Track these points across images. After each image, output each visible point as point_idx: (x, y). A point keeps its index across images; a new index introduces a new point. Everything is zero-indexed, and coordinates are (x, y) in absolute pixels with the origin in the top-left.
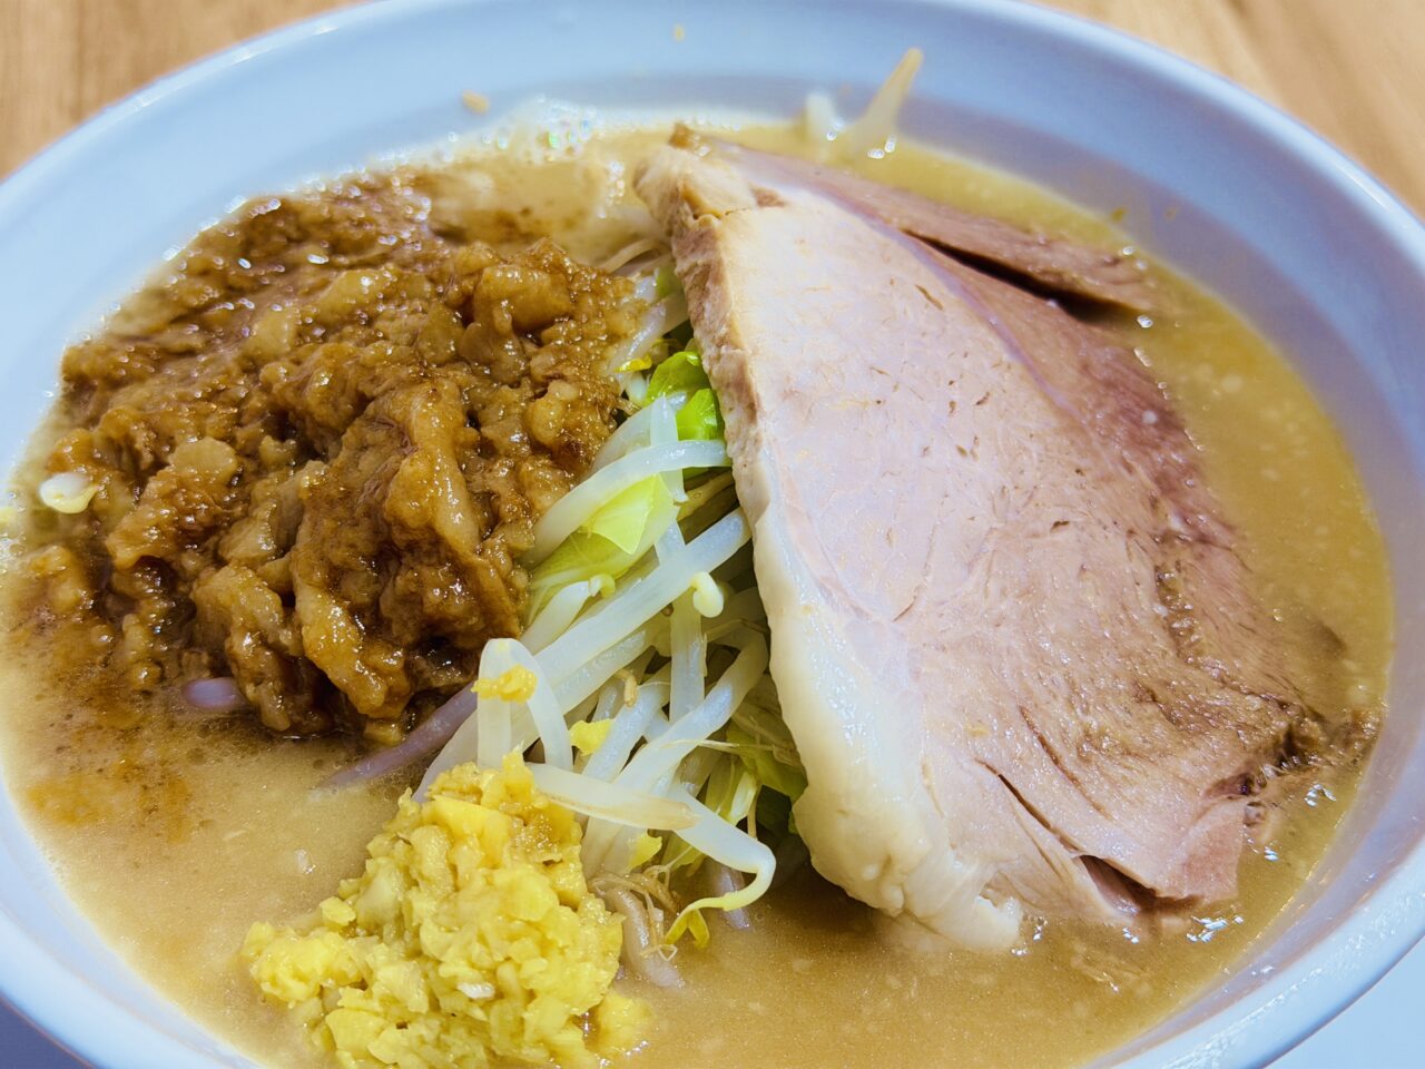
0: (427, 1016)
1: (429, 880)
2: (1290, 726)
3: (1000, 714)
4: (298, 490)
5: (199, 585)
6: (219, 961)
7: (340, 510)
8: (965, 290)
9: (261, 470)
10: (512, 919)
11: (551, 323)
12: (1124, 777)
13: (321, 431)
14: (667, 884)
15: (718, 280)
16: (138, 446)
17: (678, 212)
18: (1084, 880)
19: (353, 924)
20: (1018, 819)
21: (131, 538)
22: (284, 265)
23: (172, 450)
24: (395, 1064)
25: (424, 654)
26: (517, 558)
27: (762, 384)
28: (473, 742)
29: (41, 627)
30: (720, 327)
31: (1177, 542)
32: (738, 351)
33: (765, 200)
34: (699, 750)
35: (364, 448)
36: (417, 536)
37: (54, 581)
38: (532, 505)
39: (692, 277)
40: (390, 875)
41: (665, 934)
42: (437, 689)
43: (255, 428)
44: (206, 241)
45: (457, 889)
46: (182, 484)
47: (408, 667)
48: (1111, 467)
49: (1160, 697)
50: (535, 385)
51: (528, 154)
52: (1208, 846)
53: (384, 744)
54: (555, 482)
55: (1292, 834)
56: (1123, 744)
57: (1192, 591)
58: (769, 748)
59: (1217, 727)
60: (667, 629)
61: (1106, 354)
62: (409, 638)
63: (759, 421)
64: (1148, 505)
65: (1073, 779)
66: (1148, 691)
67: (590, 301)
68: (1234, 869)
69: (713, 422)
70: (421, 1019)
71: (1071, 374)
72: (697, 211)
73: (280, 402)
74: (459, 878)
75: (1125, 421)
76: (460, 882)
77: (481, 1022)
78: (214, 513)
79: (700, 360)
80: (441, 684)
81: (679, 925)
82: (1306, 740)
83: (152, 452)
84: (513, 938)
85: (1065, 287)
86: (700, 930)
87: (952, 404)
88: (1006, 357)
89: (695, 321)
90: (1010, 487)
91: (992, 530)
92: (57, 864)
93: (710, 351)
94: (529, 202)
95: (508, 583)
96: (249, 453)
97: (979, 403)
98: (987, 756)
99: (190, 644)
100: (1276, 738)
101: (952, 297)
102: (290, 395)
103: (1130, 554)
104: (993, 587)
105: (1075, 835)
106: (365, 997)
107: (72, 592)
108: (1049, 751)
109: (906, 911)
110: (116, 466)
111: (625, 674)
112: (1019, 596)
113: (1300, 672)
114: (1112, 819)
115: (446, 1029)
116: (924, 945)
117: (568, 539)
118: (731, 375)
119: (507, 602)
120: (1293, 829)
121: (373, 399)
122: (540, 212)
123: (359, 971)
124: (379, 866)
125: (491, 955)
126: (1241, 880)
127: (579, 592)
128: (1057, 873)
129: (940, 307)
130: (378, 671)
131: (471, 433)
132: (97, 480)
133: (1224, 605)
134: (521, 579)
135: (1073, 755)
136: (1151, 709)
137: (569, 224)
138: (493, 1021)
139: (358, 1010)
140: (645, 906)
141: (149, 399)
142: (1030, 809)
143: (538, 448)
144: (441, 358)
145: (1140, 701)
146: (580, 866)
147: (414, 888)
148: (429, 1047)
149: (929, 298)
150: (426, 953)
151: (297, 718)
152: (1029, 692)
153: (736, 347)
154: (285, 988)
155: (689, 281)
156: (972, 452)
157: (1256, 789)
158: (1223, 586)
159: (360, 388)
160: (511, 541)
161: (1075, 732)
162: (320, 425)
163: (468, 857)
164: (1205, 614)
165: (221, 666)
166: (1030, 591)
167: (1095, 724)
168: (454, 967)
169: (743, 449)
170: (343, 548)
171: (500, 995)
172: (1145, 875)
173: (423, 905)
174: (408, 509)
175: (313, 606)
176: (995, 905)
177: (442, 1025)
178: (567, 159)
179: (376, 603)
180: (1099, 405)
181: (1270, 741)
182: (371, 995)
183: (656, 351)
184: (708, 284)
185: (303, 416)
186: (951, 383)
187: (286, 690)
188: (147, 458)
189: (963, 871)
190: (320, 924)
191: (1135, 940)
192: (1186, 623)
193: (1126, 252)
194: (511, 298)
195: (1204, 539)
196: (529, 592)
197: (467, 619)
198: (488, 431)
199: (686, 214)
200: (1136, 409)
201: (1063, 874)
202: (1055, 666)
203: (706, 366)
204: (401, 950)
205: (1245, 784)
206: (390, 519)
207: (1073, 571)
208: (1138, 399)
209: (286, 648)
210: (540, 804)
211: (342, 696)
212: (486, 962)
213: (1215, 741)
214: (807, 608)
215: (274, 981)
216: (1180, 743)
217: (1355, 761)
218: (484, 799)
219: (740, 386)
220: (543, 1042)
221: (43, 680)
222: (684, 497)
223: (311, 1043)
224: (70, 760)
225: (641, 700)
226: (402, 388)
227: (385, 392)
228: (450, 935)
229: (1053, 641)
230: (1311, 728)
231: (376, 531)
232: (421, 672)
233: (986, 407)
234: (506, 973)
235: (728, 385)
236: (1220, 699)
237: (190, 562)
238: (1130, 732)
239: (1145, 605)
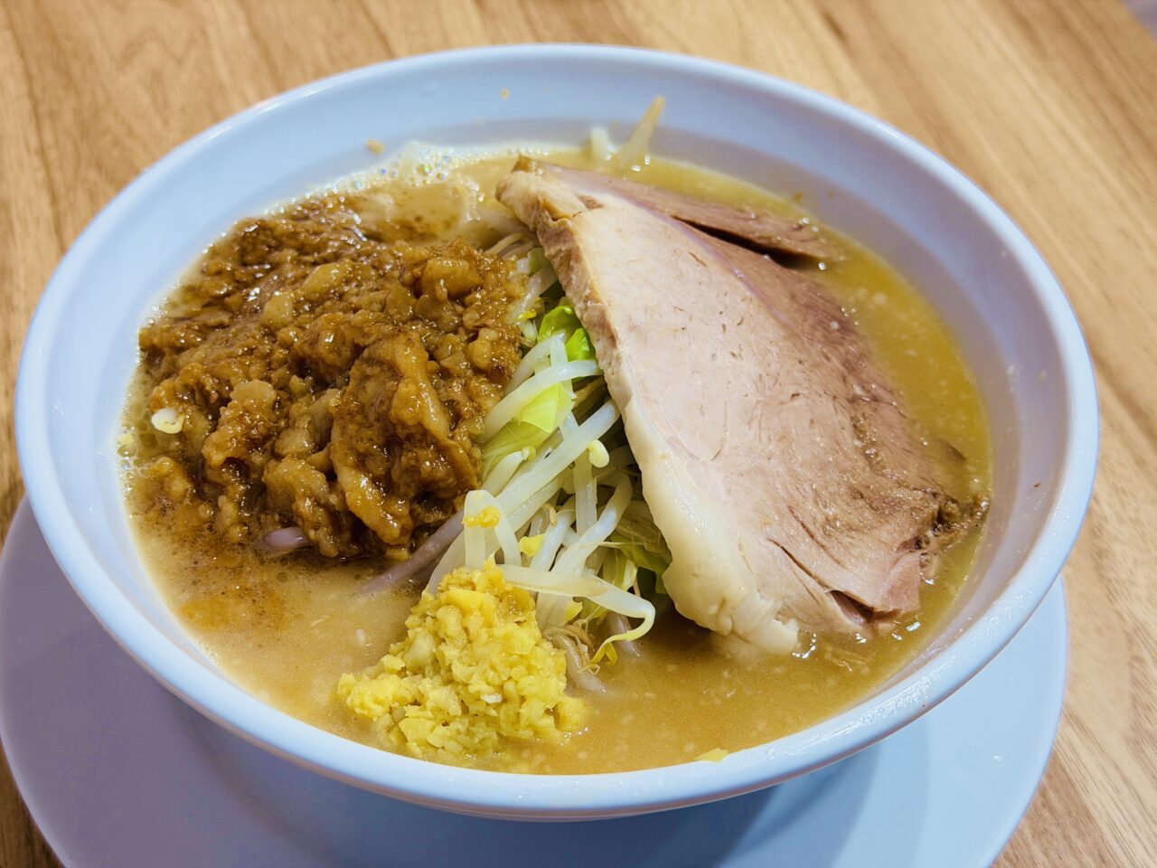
0: (460, 717)
1: (452, 638)
2: (940, 507)
3: (779, 512)
4: (327, 408)
5: (268, 473)
6: (323, 698)
7: (359, 418)
8: (716, 253)
9: (292, 398)
10: (511, 655)
11: (469, 292)
12: (850, 543)
13: (331, 370)
14: (587, 630)
15: (578, 259)
16: (208, 388)
17: (540, 216)
18: (833, 605)
19: (404, 669)
20: (794, 573)
21: (218, 447)
22: (270, 264)
23: (231, 389)
24: (443, 748)
25: (419, 503)
26: (475, 440)
27: (617, 323)
28: (462, 552)
29: (163, 511)
30: (585, 289)
31: (860, 401)
32: (599, 304)
33: (591, 204)
34: (600, 547)
35: (366, 378)
36: (413, 431)
37: (167, 479)
38: (480, 406)
39: (559, 259)
40: (425, 638)
41: (591, 659)
42: (429, 524)
43: (283, 371)
44: (214, 253)
45: (470, 642)
46: (246, 410)
47: (411, 512)
48: (818, 359)
49: (865, 495)
50: (467, 331)
51: (412, 179)
52: (901, 580)
53: (399, 560)
54: (491, 392)
55: (947, 571)
56: (848, 524)
57: (873, 432)
58: (641, 544)
59: (899, 511)
60: (572, 476)
61: (804, 287)
62: (412, 494)
63: (619, 346)
64: (841, 380)
65: (823, 547)
66: (858, 492)
67: (493, 276)
68: (917, 592)
69: (586, 348)
70: (457, 719)
71: (785, 301)
72: (554, 215)
73: (301, 354)
74: (471, 635)
75: (821, 329)
76: (472, 637)
77: (495, 717)
78: (268, 426)
79: (573, 309)
80: (431, 521)
81: (601, 653)
82: (949, 515)
83: (217, 392)
84: (512, 666)
85: (773, 246)
86: (612, 655)
87: (724, 326)
88: (748, 294)
89: (566, 287)
90: (764, 374)
91: (758, 402)
92: (210, 652)
93: (580, 305)
94: (419, 212)
95: (470, 455)
96: (282, 387)
97: (739, 324)
98: (775, 538)
99: (264, 509)
100: (933, 514)
101: (711, 257)
102: (306, 348)
103: (836, 411)
104: (764, 437)
105: (826, 578)
106: (420, 710)
107: (180, 485)
108: (808, 531)
109: (733, 632)
110: (192, 402)
111: (547, 506)
112: (780, 440)
113: (941, 475)
114: (847, 569)
115: (472, 724)
116: (742, 652)
117: (504, 427)
118: (596, 319)
119: (471, 467)
120: (947, 568)
121: (365, 347)
122: (428, 218)
123: (413, 696)
124: (417, 633)
125: (499, 677)
126: (921, 599)
127: (516, 458)
128: (817, 602)
129: (705, 265)
130: (396, 517)
131: (433, 364)
132: (184, 411)
133: (893, 438)
134: (477, 453)
135: (821, 532)
136: (861, 502)
137: (448, 225)
138: (502, 716)
139: (418, 717)
140: (577, 644)
141: (205, 358)
142: (800, 566)
143: (478, 371)
144: (404, 319)
145: (855, 498)
146: (536, 623)
147: (443, 644)
148: (463, 736)
149: (697, 260)
150: (457, 680)
151: (342, 549)
152: (791, 496)
153: (597, 302)
154: (369, 710)
155: (556, 262)
156: (740, 355)
157: (924, 545)
158: (891, 427)
159: (356, 341)
160: (470, 430)
161: (820, 518)
162: (329, 366)
163: (474, 622)
164: (884, 444)
165: (289, 520)
166: (784, 437)
167: (831, 513)
168: (477, 685)
169: (610, 364)
170: (365, 441)
171: (505, 700)
172: (868, 599)
173: (450, 653)
174: (407, 415)
175: (349, 479)
176: (784, 624)
177: (470, 722)
178: (438, 181)
179: (388, 472)
180: (805, 320)
181: (930, 517)
182: (425, 708)
183: (538, 306)
184: (572, 263)
185: (318, 361)
186: (721, 313)
187: (334, 531)
188: (214, 395)
189: (765, 604)
190: (382, 671)
191: (864, 641)
192: (873, 451)
193: (805, 221)
194: (446, 278)
195: (875, 399)
196: (483, 460)
197: (447, 480)
198: (445, 363)
199: (547, 217)
200: (826, 321)
201: (821, 602)
202: (805, 481)
203: (578, 314)
204: (440, 680)
205: (917, 543)
206: (395, 422)
207: (807, 424)
208: (825, 314)
209: (334, 506)
210: (509, 588)
211: (371, 533)
212: (497, 682)
213: (900, 518)
214: (664, 457)
215: (362, 706)
216: (880, 522)
217: (977, 526)
218: (477, 588)
219: (603, 325)
220: (531, 726)
221: (174, 542)
222: (574, 396)
223: (389, 740)
224: (203, 589)
225: (559, 521)
226: (387, 339)
227: (374, 343)
228: (472, 668)
229: (801, 466)
230: (952, 508)
231: (385, 429)
232: (418, 515)
233: (743, 326)
234: (510, 687)
235: (595, 325)
236: (900, 494)
237: (257, 458)
238: (852, 517)
239: (849, 441)
